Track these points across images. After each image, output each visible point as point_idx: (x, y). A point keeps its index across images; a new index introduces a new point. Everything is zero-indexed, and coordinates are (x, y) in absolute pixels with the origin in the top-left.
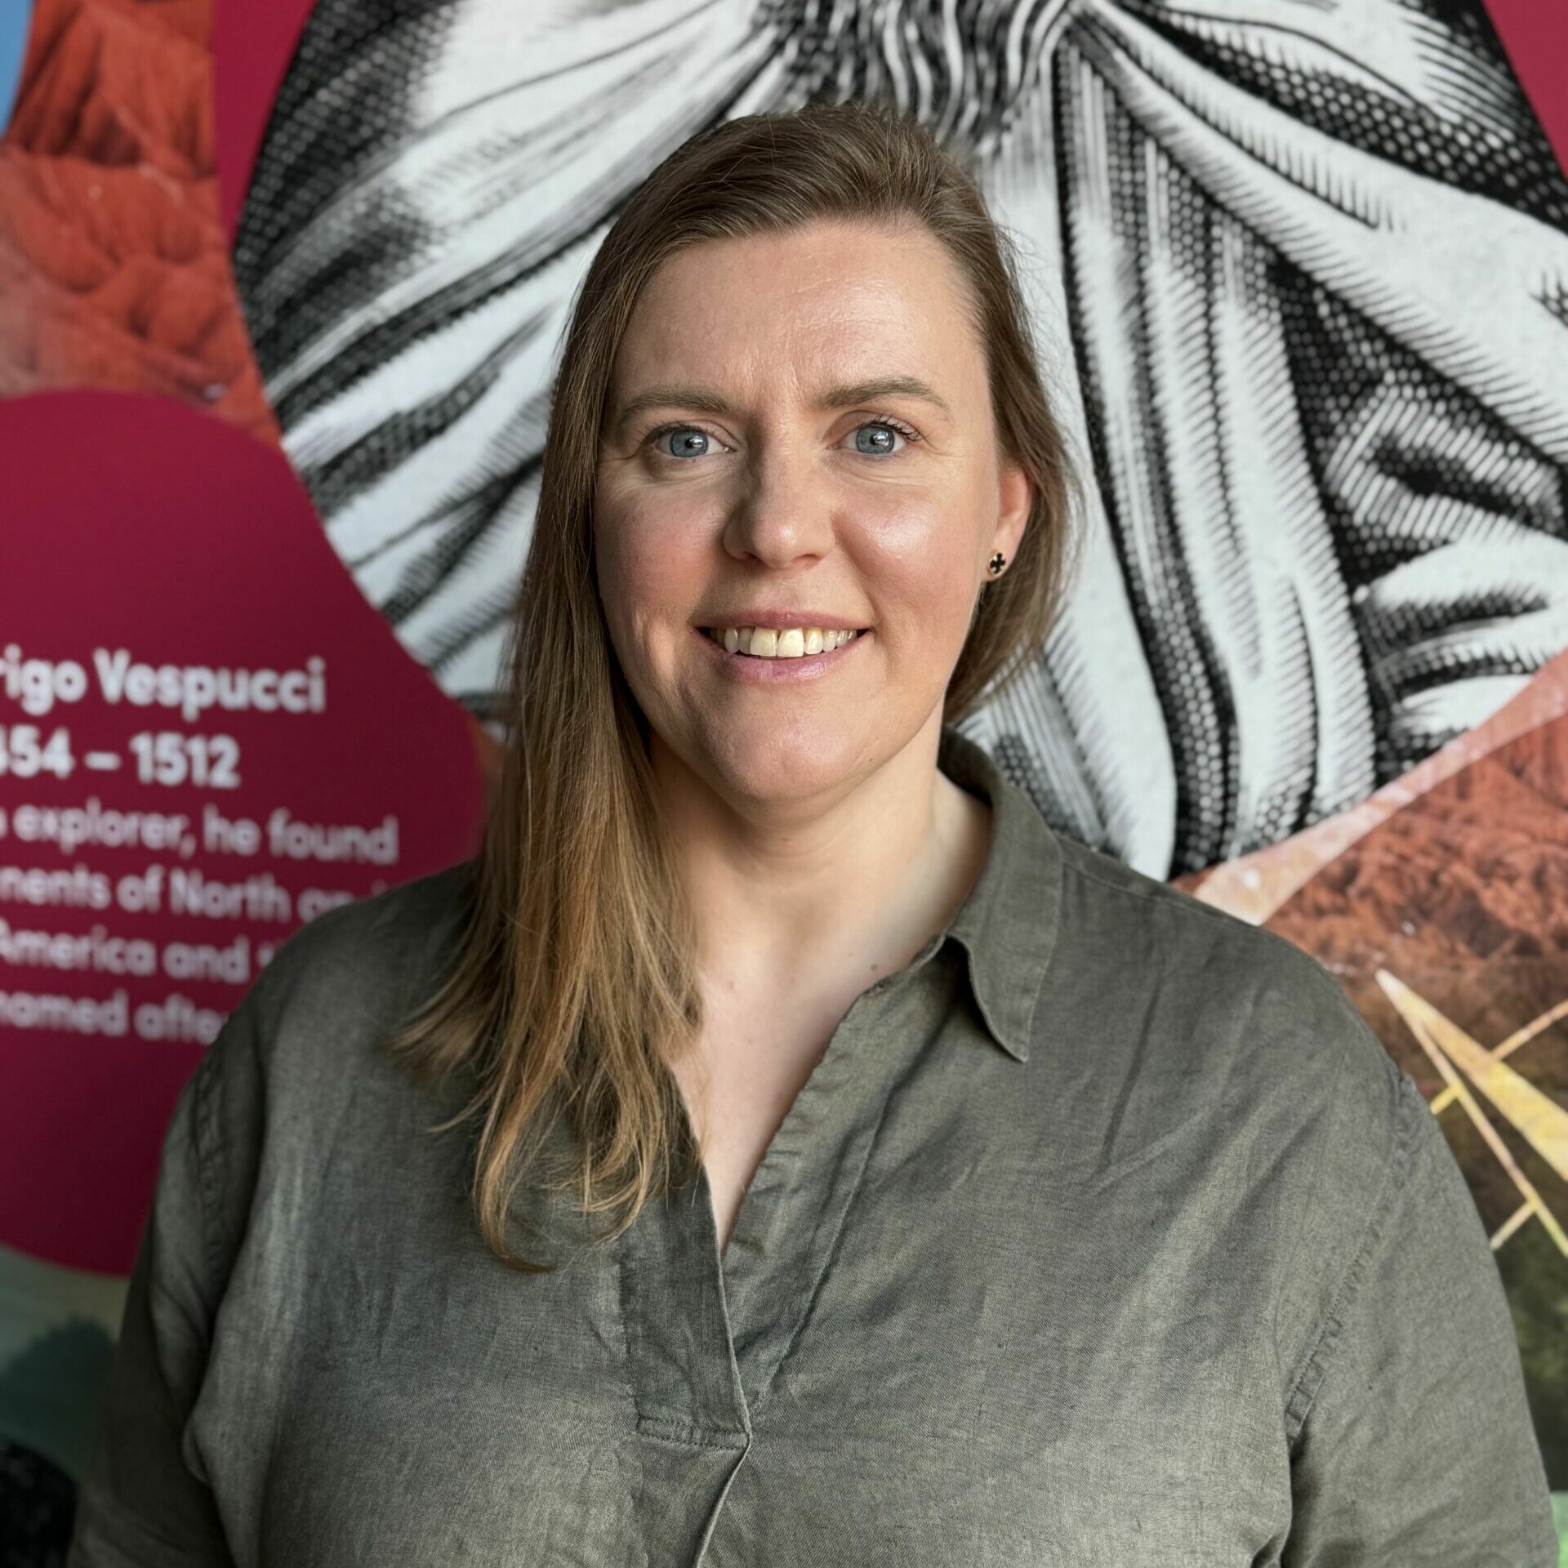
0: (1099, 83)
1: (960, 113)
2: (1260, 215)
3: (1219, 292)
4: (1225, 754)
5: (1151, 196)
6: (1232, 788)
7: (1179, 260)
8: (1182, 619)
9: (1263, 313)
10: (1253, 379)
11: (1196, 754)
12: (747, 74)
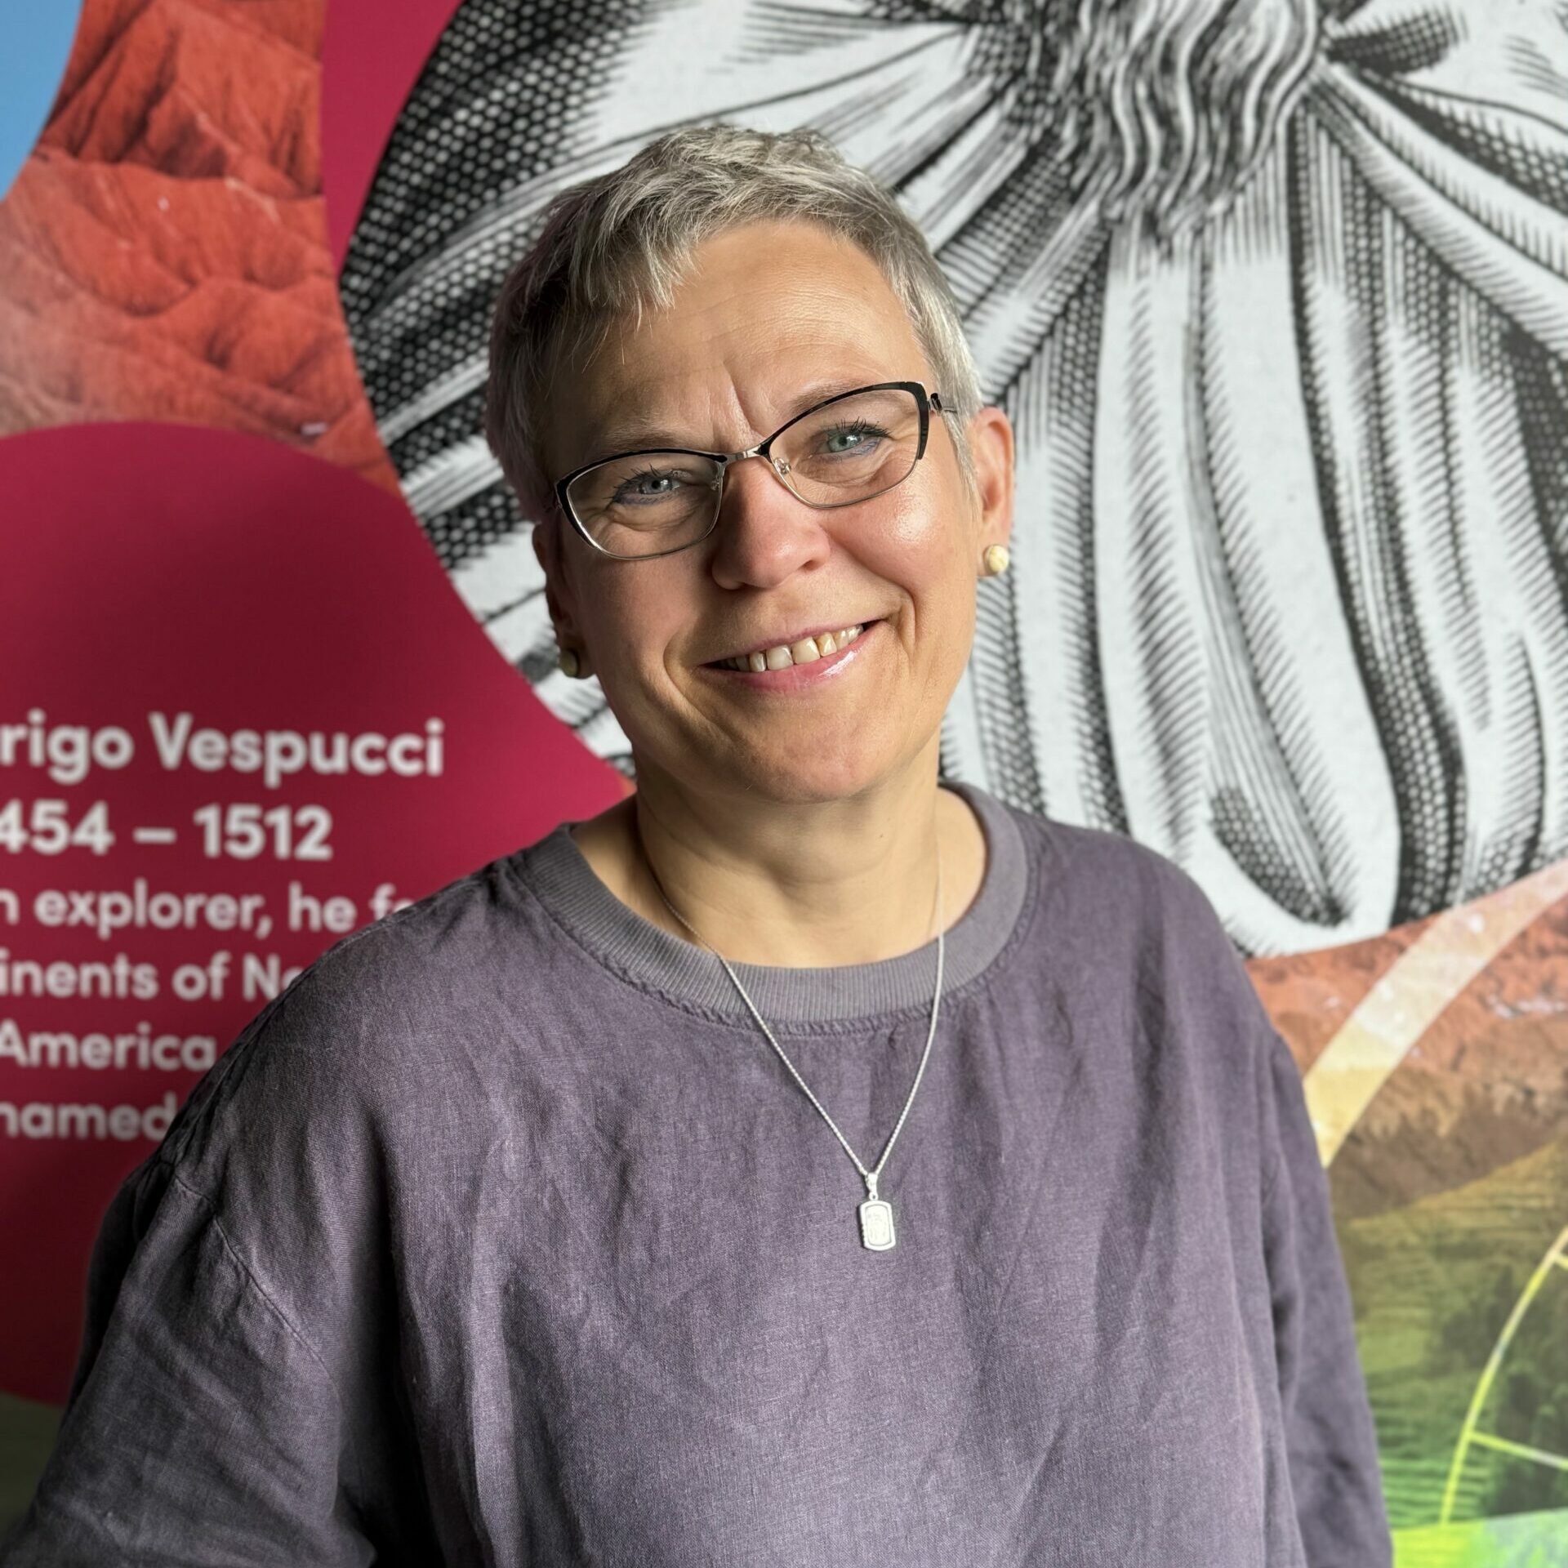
0: (1336, 151)
1: (1190, 173)
2: (1496, 286)
3: (1454, 358)
4: (1451, 803)
5: (1387, 263)
6: (1459, 835)
7: (1413, 326)
8: (1409, 672)
9: (1497, 380)
10: (1485, 443)
11: (1422, 803)
12: (961, 121)
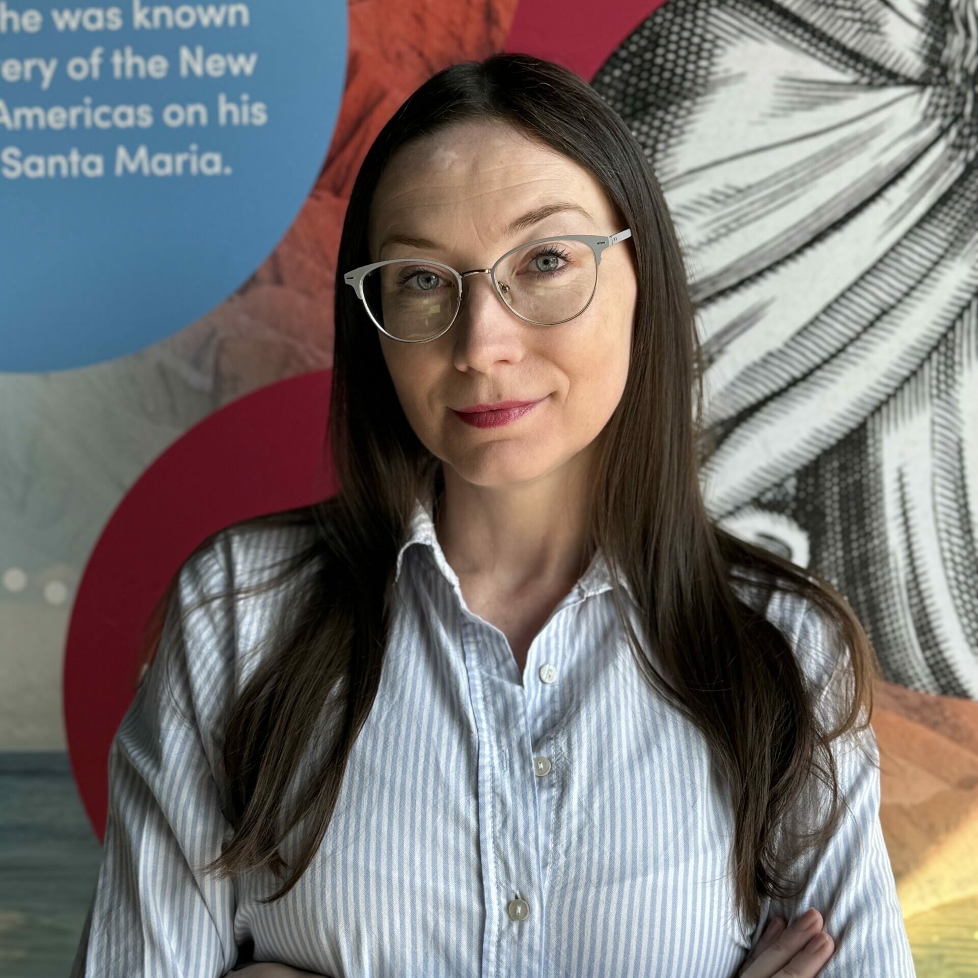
12: (920, 149)
